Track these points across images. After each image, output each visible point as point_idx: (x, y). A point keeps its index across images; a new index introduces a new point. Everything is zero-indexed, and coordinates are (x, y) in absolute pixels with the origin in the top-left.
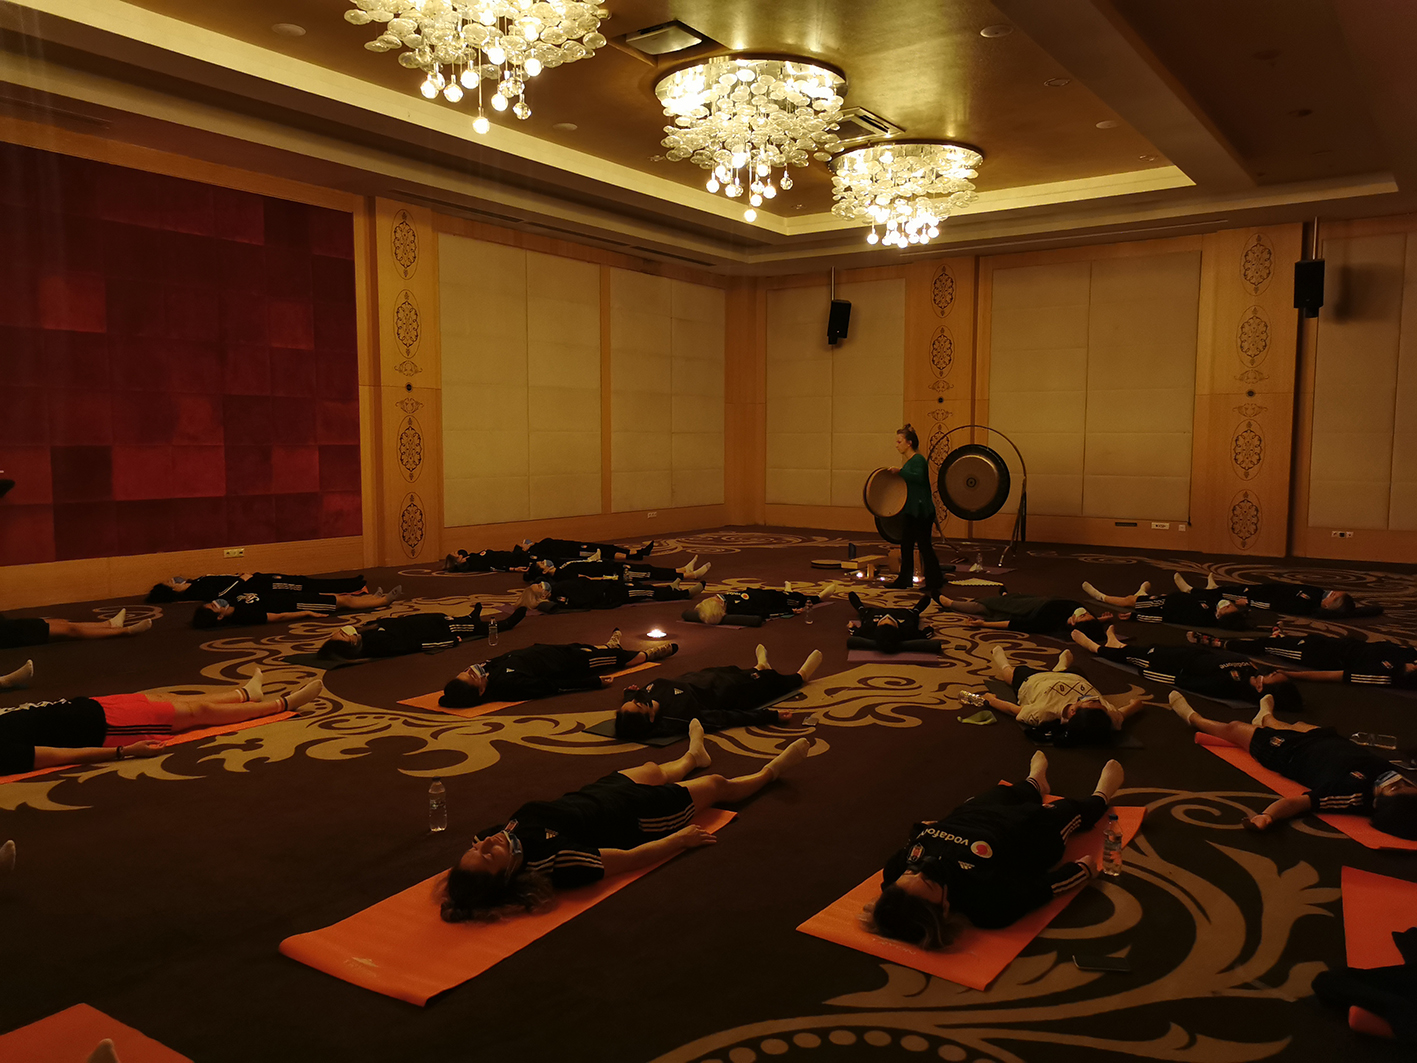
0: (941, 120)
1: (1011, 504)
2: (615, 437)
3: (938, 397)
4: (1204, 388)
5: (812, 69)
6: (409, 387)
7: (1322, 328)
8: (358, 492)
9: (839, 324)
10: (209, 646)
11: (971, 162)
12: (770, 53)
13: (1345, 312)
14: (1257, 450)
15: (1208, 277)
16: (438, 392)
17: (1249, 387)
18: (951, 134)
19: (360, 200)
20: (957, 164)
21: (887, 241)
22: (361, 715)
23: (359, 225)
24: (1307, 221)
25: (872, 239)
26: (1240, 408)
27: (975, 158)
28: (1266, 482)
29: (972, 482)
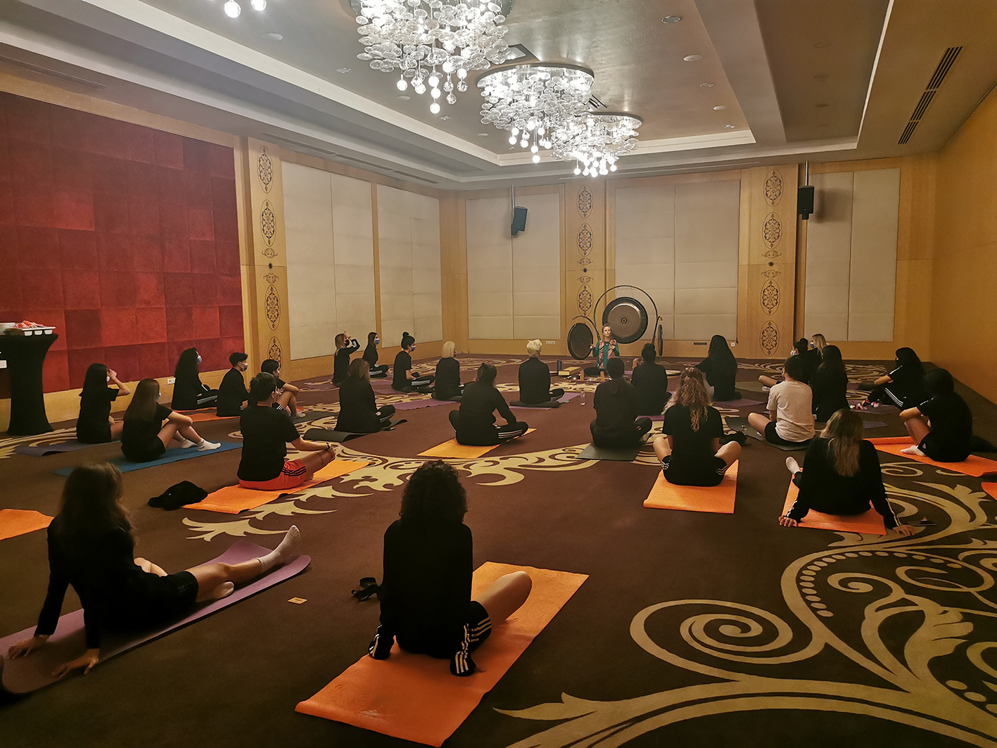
2: (383, 298)
3: (583, 269)
4: (744, 261)
6: (270, 266)
7: (810, 225)
8: (242, 337)
9: (518, 223)
13: (821, 217)
14: (765, 297)
15: (745, 195)
16: (285, 268)
17: (770, 261)
19: (237, 139)
20: (626, 127)
21: (586, 173)
23: (238, 156)
24: (801, 164)
25: (577, 171)
26: (765, 272)
27: (638, 124)
28: (780, 316)
29: (624, 320)
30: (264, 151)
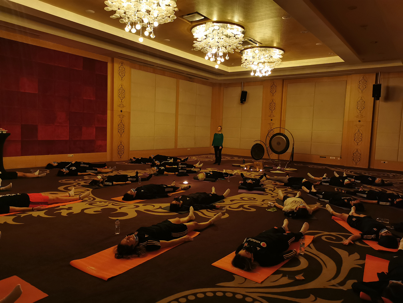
0: (272, 41)
1: (290, 150)
2: (179, 127)
3: (271, 119)
4: (346, 119)
5: (235, 26)
6: (121, 111)
7: (380, 103)
8: (106, 140)
9: (244, 97)
10: (61, 181)
11: (281, 53)
12: (223, 22)
13: (387, 99)
14: (361, 137)
15: (349, 87)
16: (129, 113)
17: (359, 119)
18: (275, 45)
19: (110, 59)
20: (277, 54)
21: (256, 75)
22: (100, 202)
23: (109, 66)
24: (377, 73)
25: (252, 74)
26: (356, 125)
27: (282, 52)
28: (363, 147)
29: (279, 144)
30: (122, 64)
